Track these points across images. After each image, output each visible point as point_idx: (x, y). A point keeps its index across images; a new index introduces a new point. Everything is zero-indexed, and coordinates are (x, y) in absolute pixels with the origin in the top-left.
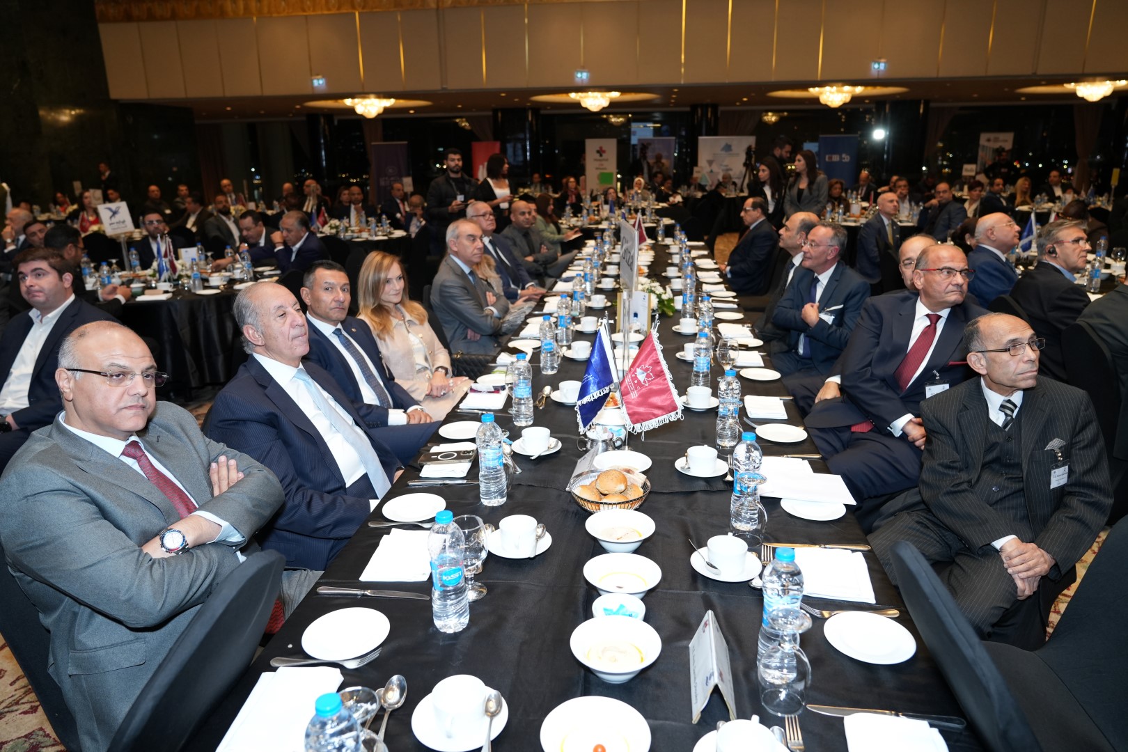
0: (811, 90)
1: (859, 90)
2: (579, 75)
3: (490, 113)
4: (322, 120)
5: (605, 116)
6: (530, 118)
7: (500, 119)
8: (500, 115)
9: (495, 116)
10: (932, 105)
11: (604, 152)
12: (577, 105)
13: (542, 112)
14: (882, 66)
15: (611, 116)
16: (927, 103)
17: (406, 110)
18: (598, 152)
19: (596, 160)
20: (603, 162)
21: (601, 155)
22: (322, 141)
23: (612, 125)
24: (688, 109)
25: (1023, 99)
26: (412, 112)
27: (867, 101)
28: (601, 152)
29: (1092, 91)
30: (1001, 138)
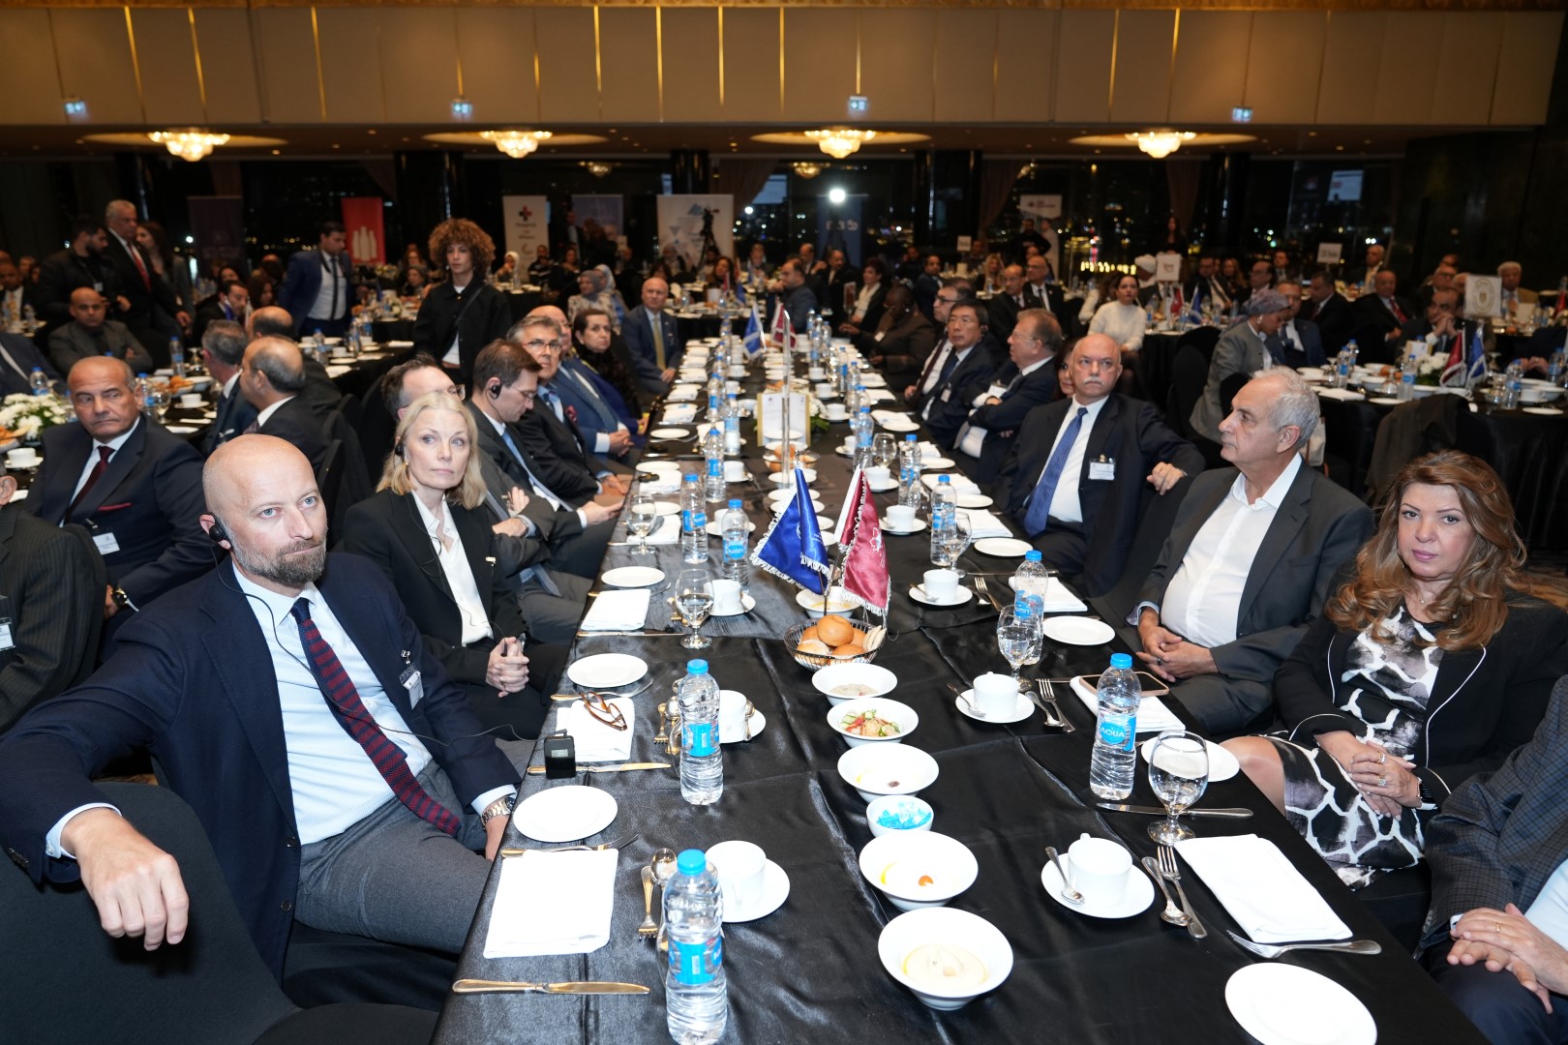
0: (807, 133)
1: (870, 136)
2: (457, 108)
3: (391, 157)
4: (139, 162)
5: (583, 164)
6: (448, 165)
7: (404, 165)
8: (403, 158)
9: (398, 161)
10: (985, 156)
11: (530, 214)
12: (492, 148)
13: (466, 156)
14: (862, 106)
15: (591, 164)
16: (978, 154)
17: (269, 149)
18: (521, 214)
19: (518, 225)
20: (529, 228)
21: (525, 219)
22: (142, 192)
23: (593, 175)
24: (667, 156)
25: (1097, 152)
26: (276, 152)
27: (903, 150)
28: (525, 214)
29: (1159, 144)
30: (1046, 203)
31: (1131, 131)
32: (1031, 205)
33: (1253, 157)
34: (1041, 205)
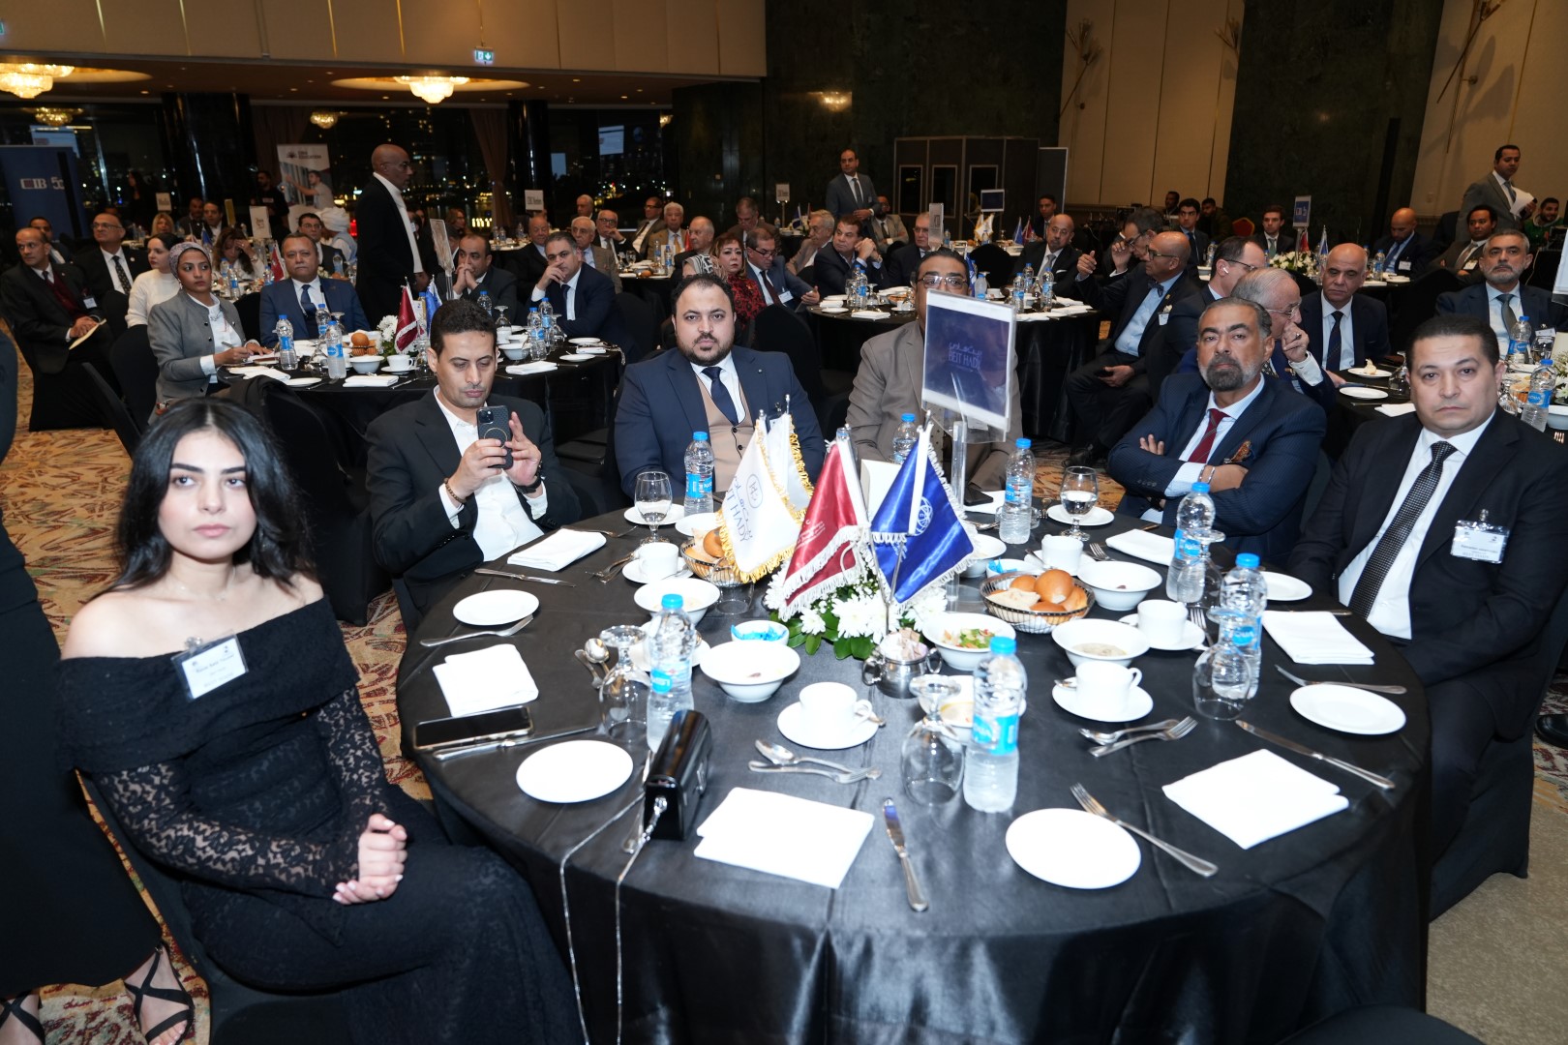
29: (433, 89)
30: (310, 153)
31: (400, 74)
32: (292, 156)
33: (551, 106)
34: (303, 155)
